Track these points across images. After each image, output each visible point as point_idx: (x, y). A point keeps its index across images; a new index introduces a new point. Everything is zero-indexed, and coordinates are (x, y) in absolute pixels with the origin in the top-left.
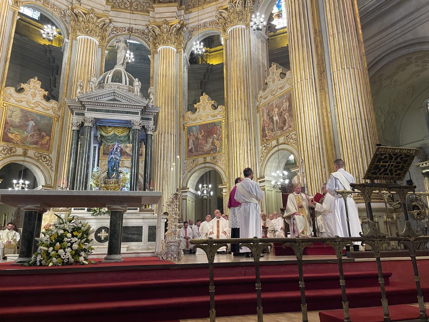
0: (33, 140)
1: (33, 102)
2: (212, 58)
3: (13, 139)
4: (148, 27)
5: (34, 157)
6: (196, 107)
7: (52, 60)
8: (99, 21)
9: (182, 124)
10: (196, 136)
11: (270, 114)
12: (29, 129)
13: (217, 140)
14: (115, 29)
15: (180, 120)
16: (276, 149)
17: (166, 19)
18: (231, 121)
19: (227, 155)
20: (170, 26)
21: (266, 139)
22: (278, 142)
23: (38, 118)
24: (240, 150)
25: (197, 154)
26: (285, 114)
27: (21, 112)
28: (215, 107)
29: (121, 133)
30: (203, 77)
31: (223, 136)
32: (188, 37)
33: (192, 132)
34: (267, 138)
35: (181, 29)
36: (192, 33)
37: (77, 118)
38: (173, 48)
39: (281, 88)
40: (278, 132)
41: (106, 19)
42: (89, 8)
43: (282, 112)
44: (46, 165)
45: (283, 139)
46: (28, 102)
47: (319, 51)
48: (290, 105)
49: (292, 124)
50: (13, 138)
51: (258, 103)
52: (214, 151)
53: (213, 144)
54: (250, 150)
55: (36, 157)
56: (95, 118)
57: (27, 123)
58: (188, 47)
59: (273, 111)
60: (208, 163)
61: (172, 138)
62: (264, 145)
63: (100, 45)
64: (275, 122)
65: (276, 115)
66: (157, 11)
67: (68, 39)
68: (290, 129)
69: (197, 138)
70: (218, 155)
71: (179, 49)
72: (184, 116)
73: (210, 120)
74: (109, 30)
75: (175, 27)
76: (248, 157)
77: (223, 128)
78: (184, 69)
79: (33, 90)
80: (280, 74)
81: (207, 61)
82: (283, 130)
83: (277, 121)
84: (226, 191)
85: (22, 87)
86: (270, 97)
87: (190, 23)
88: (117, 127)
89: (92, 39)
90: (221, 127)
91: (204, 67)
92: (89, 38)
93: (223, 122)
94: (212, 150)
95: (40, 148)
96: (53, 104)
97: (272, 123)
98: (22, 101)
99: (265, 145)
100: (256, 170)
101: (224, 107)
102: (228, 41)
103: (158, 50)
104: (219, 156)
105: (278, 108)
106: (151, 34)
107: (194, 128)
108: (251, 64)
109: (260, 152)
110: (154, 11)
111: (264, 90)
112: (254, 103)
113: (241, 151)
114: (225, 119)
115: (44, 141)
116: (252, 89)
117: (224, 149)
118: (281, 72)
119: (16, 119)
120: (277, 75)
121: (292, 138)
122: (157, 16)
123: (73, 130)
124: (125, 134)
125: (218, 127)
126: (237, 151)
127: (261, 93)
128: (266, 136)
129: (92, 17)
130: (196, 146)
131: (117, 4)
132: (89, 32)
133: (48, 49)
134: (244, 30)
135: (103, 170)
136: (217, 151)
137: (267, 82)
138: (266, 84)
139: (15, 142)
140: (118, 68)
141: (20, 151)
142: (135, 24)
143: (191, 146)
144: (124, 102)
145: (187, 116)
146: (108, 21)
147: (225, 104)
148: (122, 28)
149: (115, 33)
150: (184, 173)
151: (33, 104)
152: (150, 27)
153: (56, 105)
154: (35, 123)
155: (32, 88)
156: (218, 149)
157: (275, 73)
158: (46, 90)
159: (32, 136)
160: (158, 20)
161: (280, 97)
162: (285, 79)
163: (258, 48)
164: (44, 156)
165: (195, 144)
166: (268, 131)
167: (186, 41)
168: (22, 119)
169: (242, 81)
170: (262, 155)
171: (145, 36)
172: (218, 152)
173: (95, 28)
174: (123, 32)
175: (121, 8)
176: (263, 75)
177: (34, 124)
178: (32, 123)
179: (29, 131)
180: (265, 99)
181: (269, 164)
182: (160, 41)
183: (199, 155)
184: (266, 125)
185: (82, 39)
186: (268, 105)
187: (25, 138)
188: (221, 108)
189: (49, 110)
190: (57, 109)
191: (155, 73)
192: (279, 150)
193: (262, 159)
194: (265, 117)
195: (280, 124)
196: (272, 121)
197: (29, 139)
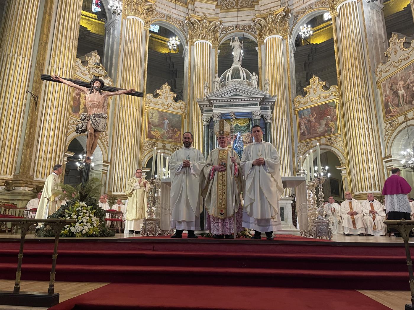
0: (169, 135)
1: (166, 104)
2: (315, 38)
4: (254, 21)
5: (170, 149)
6: (306, 91)
7: (172, 65)
8: (211, 25)
9: (292, 109)
10: (308, 119)
11: (393, 88)
13: (332, 121)
14: (224, 29)
15: (291, 105)
16: (404, 125)
17: (271, 9)
18: (346, 100)
19: (344, 136)
20: (275, 16)
21: (390, 116)
22: (406, 117)
23: (171, 117)
24: (360, 129)
25: (310, 137)
26: (413, 87)
27: (159, 113)
28: (326, 88)
29: (242, 124)
30: (307, 58)
31: (338, 116)
32: (294, 22)
33: (304, 116)
34: (391, 114)
35: (286, 16)
36: (297, 17)
37: (207, 114)
38: (279, 36)
39: (406, 59)
40: (406, 106)
41: (217, 22)
42: (202, 14)
43: (408, 85)
45: (412, 114)
46: (162, 105)
50: (154, 134)
51: (377, 78)
52: (329, 133)
53: (327, 125)
54: (372, 129)
56: (221, 113)
57: (163, 122)
58: (294, 32)
59: (397, 83)
60: (323, 145)
61: (284, 124)
62: (388, 122)
63: (213, 46)
64: (401, 96)
65: (402, 89)
66: (262, 4)
67: (187, 46)
69: (309, 121)
70: (333, 137)
71: (285, 36)
72: (293, 101)
73: (322, 101)
74: (220, 30)
75: (280, 15)
76: (369, 136)
77: (338, 108)
78: (291, 54)
79: (166, 94)
80: (403, 44)
81: (310, 41)
82: (412, 104)
83: (403, 95)
84: (346, 173)
85: (157, 93)
86: (392, 70)
87: (295, 8)
88: (239, 119)
89: (207, 42)
90: (335, 108)
91: (308, 48)
92: (204, 41)
93: (336, 102)
94: (326, 131)
95: (174, 142)
96: (180, 104)
97: (396, 97)
98: (158, 104)
99: (390, 122)
100: (380, 149)
101: (337, 87)
102: (337, 18)
103: (265, 41)
104: (335, 137)
105: (403, 80)
106: (257, 26)
107: (305, 112)
108: (366, 37)
109: (384, 130)
110: (259, 5)
111: (384, 63)
112: (373, 78)
113: (361, 131)
114: (339, 98)
115: (177, 136)
116: (369, 64)
117: (340, 130)
118: (405, 41)
119: (156, 120)
120: (399, 46)
122: (262, 9)
123: (204, 125)
124: (246, 124)
125: (331, 107)
126: (356, 130)
127: (381, 67)
128: (390, 112)
129: (205, 22)
130: (309, 129)
131: (224, 5)
132: (204, 37)
133: (168, 57)
134: (355, 4)
136: (333, 132)
137: (387, 55)
138: (387, 56)
139: (156, 138)
140: (236, 66)
141: (160, 145)
142: (242, 21)
143: (303, 129)
144: (245, 96)
145: (298, 100)
146: (218, 23)
147: (339, 83)
148: (231, 26)
149: (225, 32)
150: (298, 157)
151: (166, 105)
152: (256, 21)
153: (183, 104)
154: (169, 121)
155: (164, 92)
156: (333, 130)
157: (397, 43)
158: (174, 93)
159: (168, 132)
160: (263, 12)
161: (405, 69)
162: (410, 49)
163: (373, 19)
165: (308, 126)
166: (393, 106)
167: (292, 26)
168: (159, 119)
169: (357, 57)
170: (387, 133)
171: (251, 30)
173: (208, 32)
174: (232, 31)
175: (228, 9)
176: (381, 47)
177: (168, 122)
178: (167, 121)
179: (165, 128)
180: (386, 72)
181: (395, 142)
182: (266, 32)
183: (313, 138)
184: (389, 101)
185: (198, 44)
186: (391, 79)
187: (163, 135)
188: (333, 88)
189: (178, 109)
190: (184, 108)
191: (263, 63)
192: (407, 126)
193: (387, 137)
194: (388, 92)
195: (407, 98)
196: (397, 95)
197: (166, 135)
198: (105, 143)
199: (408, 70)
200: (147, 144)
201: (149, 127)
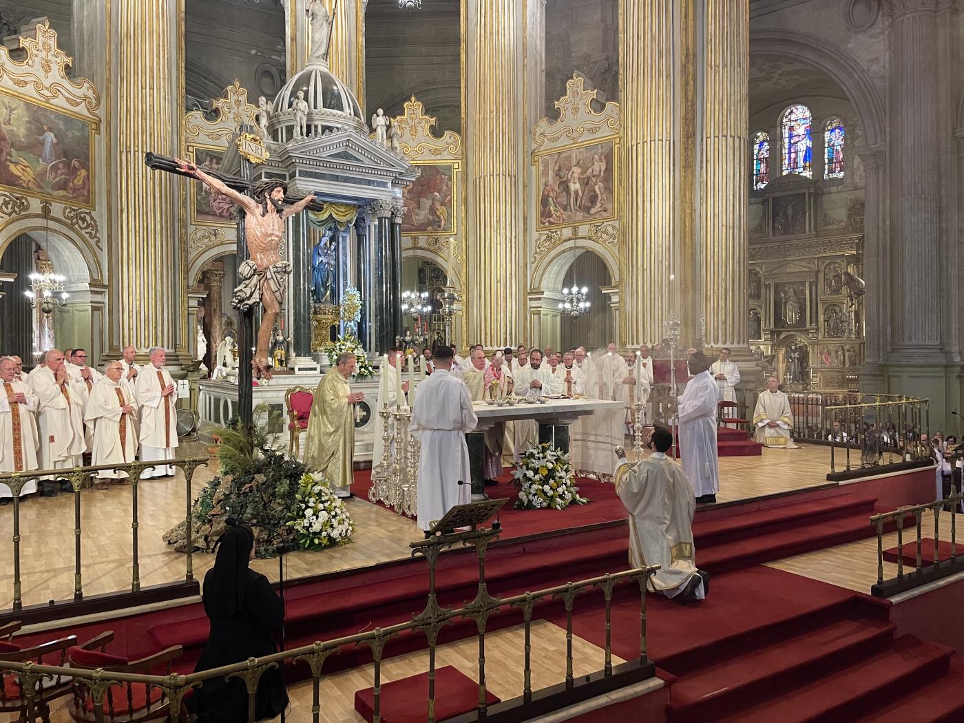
0: (58, 179)
1: (47, 83)
3: (19, 177)
5: (63, 219)
11: (562, 174)
12: (47, 152)
13: (442, 205)
16: (570, 244)
21: (549, 221)
22: (575, 231)
23: (61, 125)
26: (595, 185)
27: (27, 110)
28: (436, 132)
29: (341, 215)
31: (455, 199)
34: (551, 219)
39: (591, 130)
40: (578, 213)
43: (589, 178)
44: (87, 236)
45: (586, 229)
46: (37, 85)
47: (690, 94)
48: (609, 170)
49: (609, 206)
50: (19, 174)
51: (534, 146)
52: (435, 227)
53: (433, 210)
55: (68, 218)
57: (41, 138)
59: (569, 169)
60: (421, 248)
62: (543, 232)
64: (573, 193)
65: (576, 181)
68: (604, 214)
70: (443, 237)
73: (428, 160)
77: (455, 180)
79: (44, 53)
80: (591, 102)
82: (589, 213)
83: (576, 192)
84: (460, 308)
85: (21, 46)
86: (564, 141)
90: (450, 179)
93: (454, 169)
94: (430, 223)
95: (72, 198)
96: (84, 87)
98: (26, 83)
99: (547, 232)
100: (526, 276)
101: (458, 137)
104: (445, 238)
105: (581, 167)
109: (534, 243)
111: (551, 121)
112: (528, 143)
114: (459, 161)
115: (78, 181)
116: (524, 114)
117: (455, 225)
118: (595, 97)
119: (20, 130)
120: (584, 101)
121: (606, 232)
125: (443, 176)
127: (543, 125)
128: (550, 216)
135: (200, 249)
136: (442, 227)
137: (558, 108)
139: (25, 185)
141: (36, 205)
144: (367, 162)
147: (463, 132)
151: (47, 88)
153: (91, 91)
154: (56, 136)
155: (41, 48)
156: (443, 223)
157: (580, 95)
158: (68, 55)
159: (55, 168)
161: (587, 148)
162: (602, 115)
164: (82, 215)
166: (556, 207)
168: (30, 128)
170: (538, 250)
172: (444, 229)
177: (55, 140)
178: (50, 137)
179: (48, 156)
180: (553, 140)
181: (549, 268)
184: (551, 194)
186: (559, 156)
188: (450, 137)
189: (78, 104)
190: (94, 101)
191: (299, 27)
192: (576, 248)
193: (538, 257)
194: (550, 179)
195: (583, 201)
196: (567, 190)
197: (50, 177)
199: (593, 152)
200: (1, 201)
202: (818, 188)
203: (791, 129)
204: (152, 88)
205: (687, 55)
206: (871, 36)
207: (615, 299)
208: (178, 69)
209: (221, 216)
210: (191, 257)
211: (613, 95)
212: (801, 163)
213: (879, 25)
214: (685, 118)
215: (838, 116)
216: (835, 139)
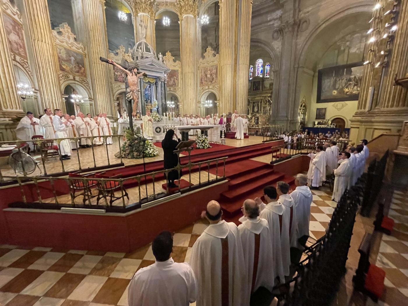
0: (76, 70)
1: (70, 42)
5: (79, 81)
11: (205, 73)
12: (73, 62)
13: (176, 80)
16: (207, 90)
18: (184, 71)
22: (209, 87)
23: (75, 55)
26: (213, 75)
27: (65, 50)
28: (174, 61)
31: (180, 78)
39: (212, 62)
40: (209, 83)
44: (86, 86)
45: (211, 87)
46: (67, 43)
47: (236, 53)
48: (217, 72)
49: (217, 81)
50: (65, 68)
51: (199, 65)
52: (175, 86)
53: (174, 81)
57: (70, 58)
59: (207, 71)
60: (172, 91)
65: (209, 74)
68: (216, 83)
71: (151, 17)
73: (172, 68)
77: (180, 74)
79: (67, 34)
80: (213, 54)
82: (212, 83)
83: (209, 77)
84: (181, 106)
85: (60, 31)
86: (206, 64)
88: (151, 78)
90: (178, 73)
93: (179, 71)
94: (173, 85)
95: (81, 75)
96: (80, 44)
98: (63, 42)
99: (202, 87)
100: (197, 98)
103: (139, 15)
104: (177, 88)
105: (210, 71)
109: (199, 90)
111: (203, 59)
114: (180, 69)
115: (82, 71)
117: (180, 85)
119: (64, 55)
120: (211, 54)
121: (216, 87)
125: (176, 72)
127: (201, 60)
128: (203, 83)
135: (116, 90)
138: (204, 56)
139: (67, 71)
141: (71, 77)
147: (181, 61)
151: (70, 44)
153: (82, 46)
155: (66, 32)
156: (177, 84)
157: (210, 52)
158: (74, 35)
159: (75, 66)
161: (212, 66)
162: (215, 58)
164: (84, 80)
166: (204, 81)
168: (66, 55)
172: (177, 86)
177: (74, 59)
180: (203, 64)
181: (203, 97)
182: (140, 8)
184: (203, 78)
186: (205, 68)
187: (72, 69)
188: (178, 62)
189: (79, 49)
190: (84, 49)
191: (138, 30)
192: (209, 91)
193: (200, 93)
194: (203, 74)
195: (211, 80)
196: (207, 77)
197: (74, 69)
198: (30, 73)
200: (61, 75)
201: (59, 61)
202: (263, 79)
203: (258, 65)
204: (99, 46)
205: (236, 43)
206: (278, 41)
207: (218, 104)
208: (106, 41)
209: (121, 81)
210: (114, 92)
211: (218, 53)
212: (260, 73)
213: (280, 38)
214: (235, 59)
215: (269, 62)
216: (268, 68)
